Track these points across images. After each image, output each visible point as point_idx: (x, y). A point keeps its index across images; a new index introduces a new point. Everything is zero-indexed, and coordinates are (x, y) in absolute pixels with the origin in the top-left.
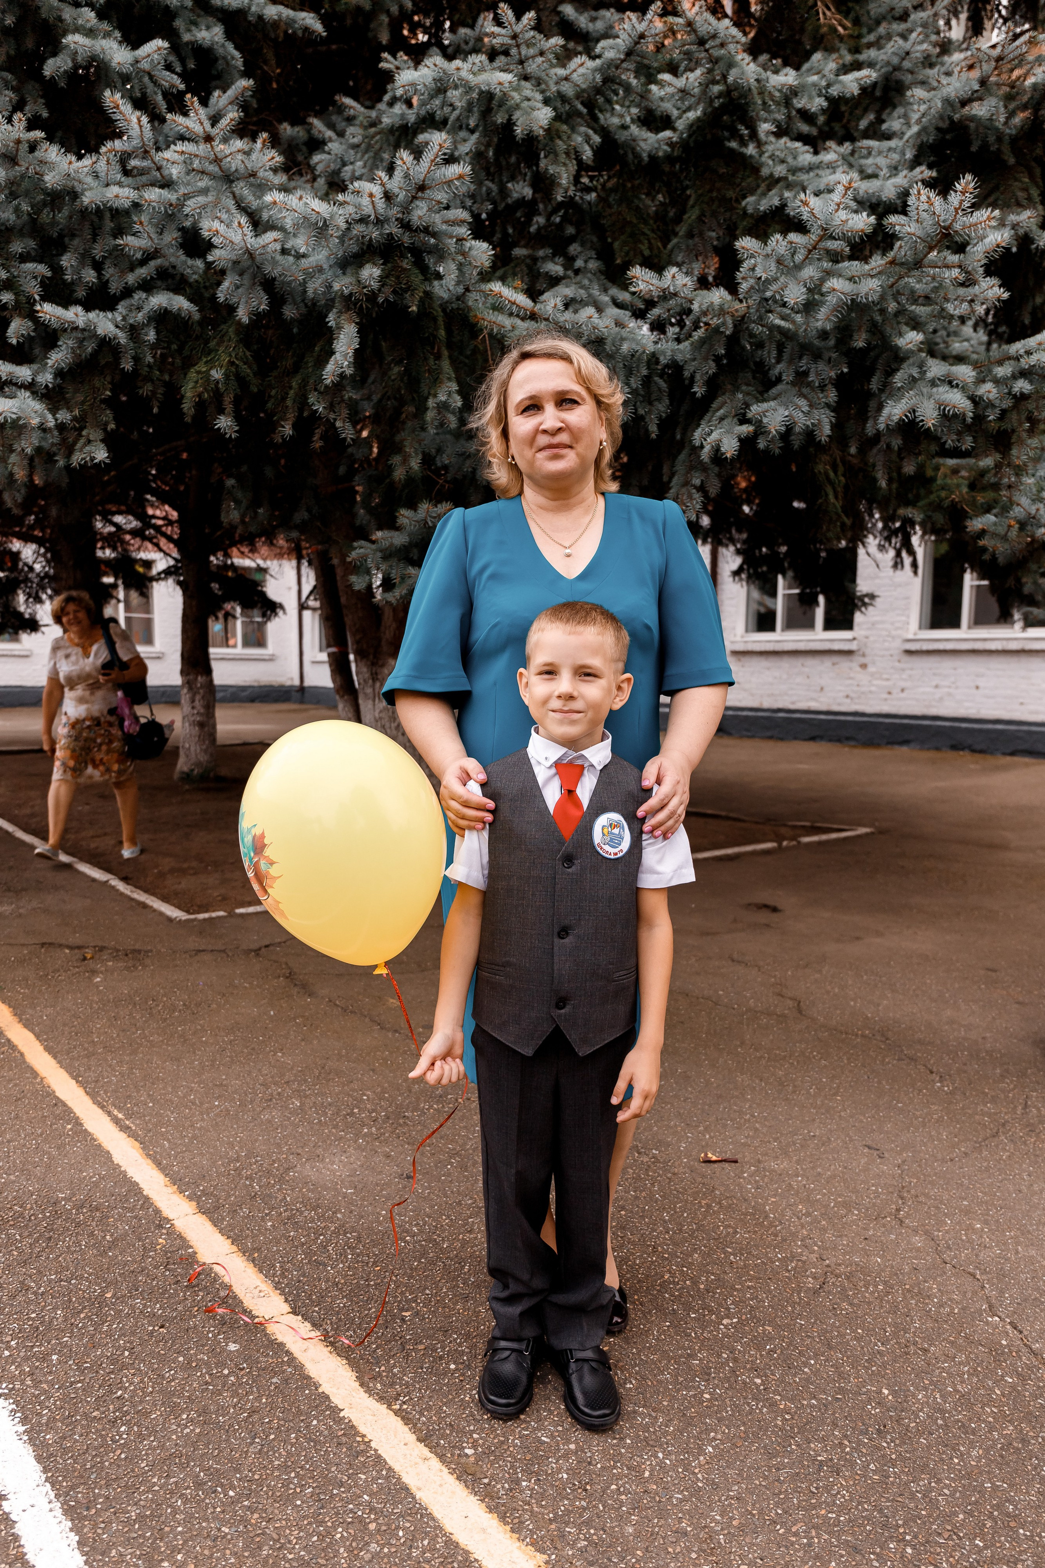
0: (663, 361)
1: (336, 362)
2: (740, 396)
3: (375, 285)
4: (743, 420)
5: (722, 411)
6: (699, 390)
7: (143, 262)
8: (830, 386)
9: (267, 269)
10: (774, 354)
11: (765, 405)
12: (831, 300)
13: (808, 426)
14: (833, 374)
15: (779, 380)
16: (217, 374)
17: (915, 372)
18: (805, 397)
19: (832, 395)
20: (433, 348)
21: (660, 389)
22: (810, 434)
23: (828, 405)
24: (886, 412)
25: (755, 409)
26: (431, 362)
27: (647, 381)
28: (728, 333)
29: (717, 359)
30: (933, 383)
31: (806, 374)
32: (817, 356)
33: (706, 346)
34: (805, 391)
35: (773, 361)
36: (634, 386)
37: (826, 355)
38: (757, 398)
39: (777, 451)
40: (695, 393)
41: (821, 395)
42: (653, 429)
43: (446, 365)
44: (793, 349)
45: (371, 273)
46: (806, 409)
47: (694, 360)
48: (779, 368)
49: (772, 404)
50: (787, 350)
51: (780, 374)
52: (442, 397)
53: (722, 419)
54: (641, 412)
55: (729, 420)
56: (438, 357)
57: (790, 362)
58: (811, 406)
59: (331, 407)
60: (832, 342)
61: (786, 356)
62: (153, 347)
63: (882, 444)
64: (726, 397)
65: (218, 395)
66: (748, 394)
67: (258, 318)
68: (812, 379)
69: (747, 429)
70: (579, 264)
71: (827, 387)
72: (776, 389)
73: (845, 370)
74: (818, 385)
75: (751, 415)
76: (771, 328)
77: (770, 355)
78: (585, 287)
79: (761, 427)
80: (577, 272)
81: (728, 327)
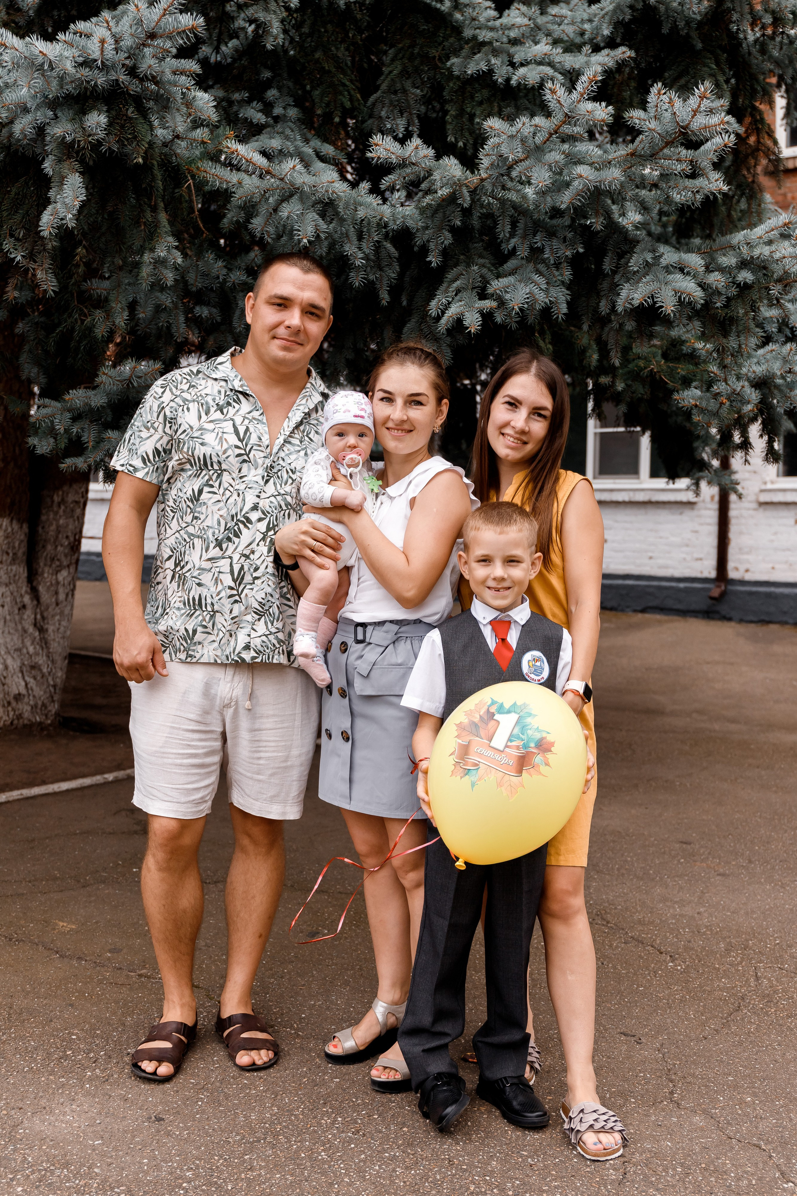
0: (392, 226)
1: (54, 213)
2: (476, 268)
3: (100, 135)
4: (483, 295)
5: (458, 283)
8: (565, 264)
10: (508, 228)
11: (503, 281)
12: (576, 185)
13: (545, 303)
14: (568, 253)
15: (513, 252)
17: (647, 258)
18: (541, 274)
19: (567, 273)
20: (151, 199)
21: (390, 256)
22: (546, 311)
23: (563, 283)
24: (624, 293)
25: (496, 285)
27: (378, 246)
28: (465, 205)
29: (453, 230)
30: (667, 270)
31: (540, 250)
32: (551, 234)
33: (439, 215)
34: (541, 267)
35: (508, 235)
36: (367, 251)
37: (560, 234)
38: (491, 271)
39: (514, 326)
40: (428, 263)
41: (557, 273)
42: (385, 297)
43: (163, 217)
44: (526, 225)
45: (96, 121)
46: (544, 286)
47: (427, 228)
48: (513, 241)
49: (511, 279)
50: (521, 225)
51: (514, 248)
52: (161, 253)
53: (458, 291)
54: (372, 277)
55: (467, 293)
56: (154, 209)
57: (524, 237)
58: (547, 283)
59: (31, 256)
60: (567, 221)
61: (519, 232)
63: (615, 323)
64: (460, 268)
66: (483, 266)
68: (546, 256)
69: (488, 304)
70: (278, 111)
71: (562, 266)
72: (511, 264)
73: (581, 250)
74: (552, 262)
75: (490, 290)
76: (503, 202)
77: (504, 229)
78: (287, 138)
79: (502, 303)
80: (277, 119)
81: (466, 200)
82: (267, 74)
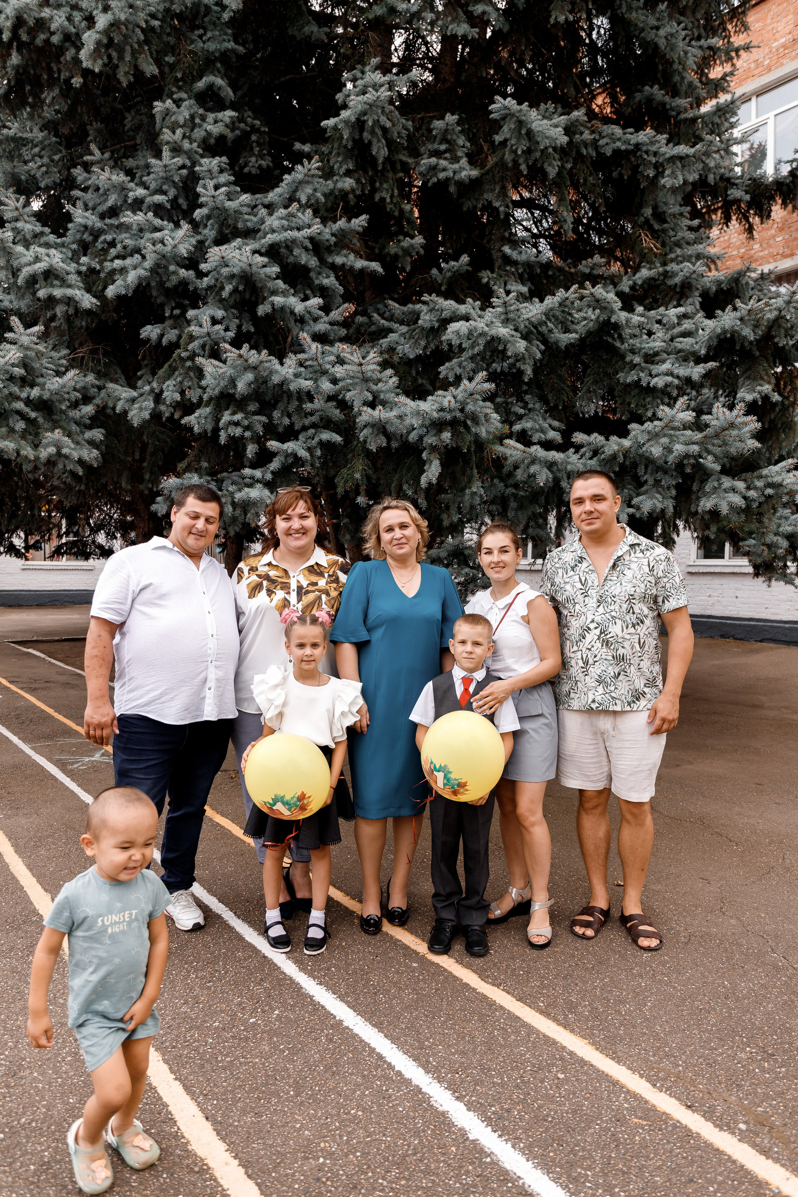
1: (427, 477)
3: (448, 441)
4: (630, 506)
7: (312, 414)
9: (388, 427)
11: (641, 498)
12: (675, 454)
16: (358, 476)
17: (716, 484)
18: (660, 493)
19: (674, 492)
24: (702, 503)
26: (469, 471)
28: (621, 461)
30: (725, 491)
31: (660, 481)
32: (666, 472)
33: (608, 466)
34: (660, 489)
35: (643, 473)
45: (446, 436)
49: (645, 497)
56: (472, 469)
57: (651, 474)
59: (415, 492)
61: (649, 471)
62: (319, 458)
63: (699, 517)
65: (358, 486)
67: (380, 449)
69: (631, 510)
70: (531, 406)
72: (645, 488)
75: (633, 503)
76: (641, 456)
77: (641, 470)
78: (535, 421)
79: (638, 508)
80: (530, 410)
81: (621, 459)
82: (525, 388)
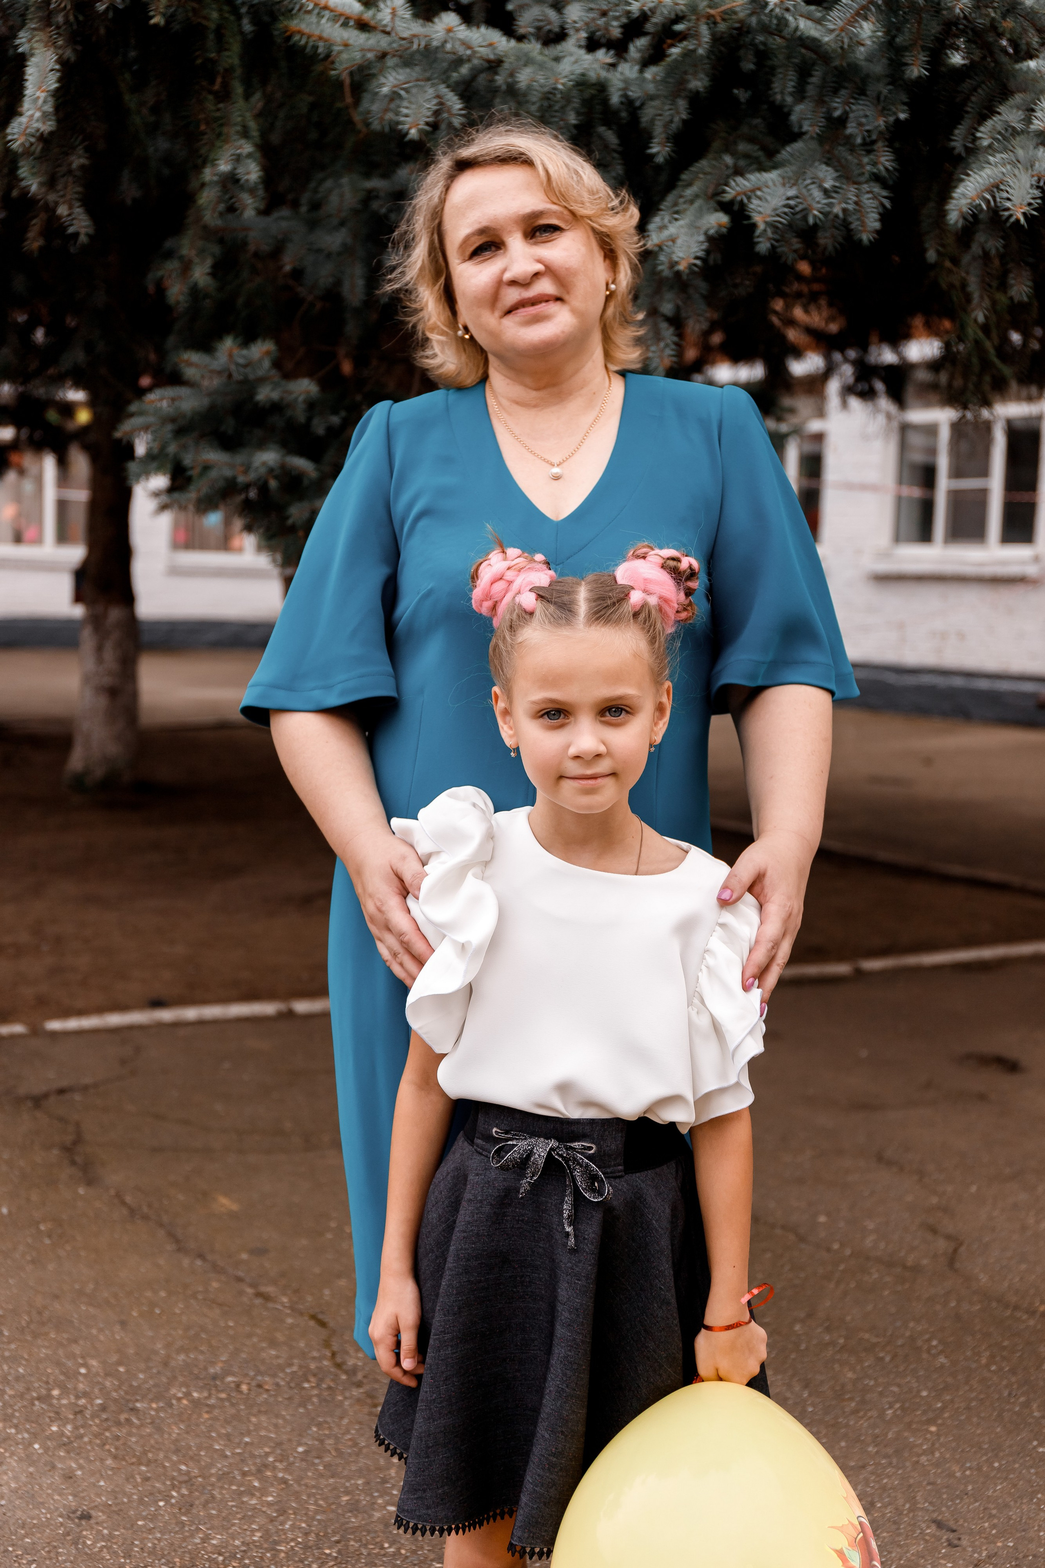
2: (728, 160)
5: (694, 187)
6: (659, 150)
8: (878, 143)
10: (790, 86)
11: (764, 176)
13: (835, 215)
14: (881, 122)
15: (796, 129)
18: (834, 163)
20: (213, 82)
22: (836, 229)
23: (876, 178)
25: (742, 184)
26: (208, 105)
28: (701, 51)
29: (692, 98)
30: (1041, 140)
32: (860, 91)
34: (836, 151)
37: (873, 89)
40: (653, 156)
41: (865, 160)
46: (831, 184)
47: (658, 99)
50: (815, 80)
52: (224, 167)
53: (691, 201)
55: (698, 203)
57: (819, 100)
58: (840, 178)
60: (882, 67)
64: (706, 162)
68: (849, 131)
71: (875, 147)
73: (902, 116)
74: (859, 140)
79: (741, 217)
